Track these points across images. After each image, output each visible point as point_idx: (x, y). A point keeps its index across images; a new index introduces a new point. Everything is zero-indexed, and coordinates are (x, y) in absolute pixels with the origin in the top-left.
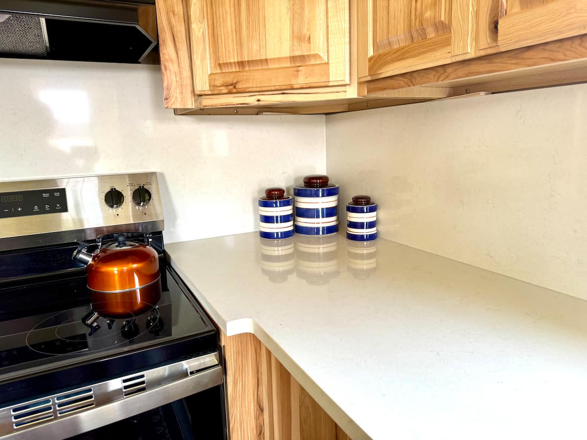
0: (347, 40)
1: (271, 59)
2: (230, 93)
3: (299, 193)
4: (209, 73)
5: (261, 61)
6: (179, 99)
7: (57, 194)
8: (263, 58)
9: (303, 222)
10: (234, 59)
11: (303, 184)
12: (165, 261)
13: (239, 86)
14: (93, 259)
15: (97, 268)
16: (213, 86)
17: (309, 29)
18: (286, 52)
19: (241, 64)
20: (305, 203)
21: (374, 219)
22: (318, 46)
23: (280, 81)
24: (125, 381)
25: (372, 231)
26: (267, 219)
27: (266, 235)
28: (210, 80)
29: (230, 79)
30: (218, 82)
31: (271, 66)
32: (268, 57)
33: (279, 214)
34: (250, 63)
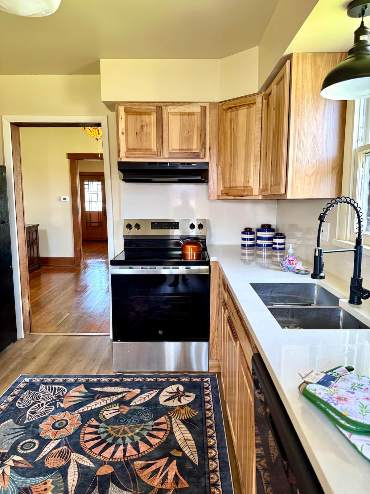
0: (258, 182)
1: (238, 187)
2: (227, 196)
3: (258, 230)
4: (222, 189)
5: (236, 187)
6: (213, 197)
7: (177, 224)
8: (236, 186)
9: (259, 242)
10: (228, 186)
11: (261, 227)
12: (205, 249)
13: (229, 194)
14: (184, 243)
15: (184, 246)
16: (222, 194)
17: (248, 179)
18: (242, 185)
19: (230, 187)
20: (260, 234)
21: (284, 242)
22: (251, 184)
23: (240, 193)
24: (186, 267)
25: (282, 246)
26: (244, 239)
27: (243, 245)
28: (221, 192)
29: (226, 192)
30: (224, 193)
31: (238, 188)
32: (238, 186)
33: (248, 237)
34: (233, 187)
